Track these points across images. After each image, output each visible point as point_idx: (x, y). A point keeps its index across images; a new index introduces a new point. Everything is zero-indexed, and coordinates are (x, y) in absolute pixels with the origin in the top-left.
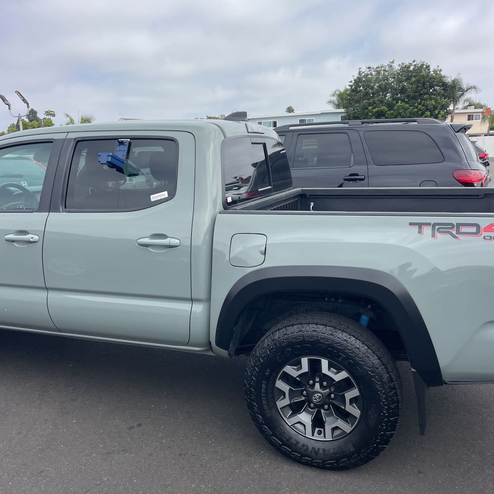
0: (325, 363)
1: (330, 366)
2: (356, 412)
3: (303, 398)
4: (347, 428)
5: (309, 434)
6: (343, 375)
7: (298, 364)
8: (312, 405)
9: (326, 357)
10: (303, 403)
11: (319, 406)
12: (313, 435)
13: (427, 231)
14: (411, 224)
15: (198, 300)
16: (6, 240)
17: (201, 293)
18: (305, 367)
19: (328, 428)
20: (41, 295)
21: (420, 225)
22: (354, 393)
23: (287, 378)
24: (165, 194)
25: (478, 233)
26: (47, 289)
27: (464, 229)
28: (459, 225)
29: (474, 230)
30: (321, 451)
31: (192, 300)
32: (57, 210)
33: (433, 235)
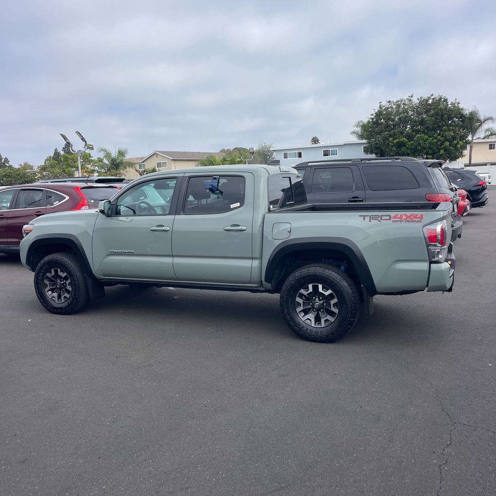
0: (320, 286)
1: (323, 288)
2: (336, 311)
3: (310, 307)
4: (332, 319)
5: (313, 325)
6: (330, 292)
7: (307, 288)
8: (315, 310)
9: (321, 284)
10: (310, 309)
11: (318, 310)
12: (315, 325)
13: (367, 219)
14: (360, 216)
15: (256, 258)
16: (151, 230)
17: (257, 255)
18: (311, 290)
19: (323, 321)
20: (169, 260)
21: (364, 216)
22: (335, 300)
23: (301, 296)
24: (238, 204)
25: (390, 219)
26: (173, 256)
27: (383, 218)
28: (382, 216)
29: (388, 218)
30: (319, 332)
31: (252, 258)
32: (180, 214)
33: (370, 221)
